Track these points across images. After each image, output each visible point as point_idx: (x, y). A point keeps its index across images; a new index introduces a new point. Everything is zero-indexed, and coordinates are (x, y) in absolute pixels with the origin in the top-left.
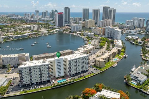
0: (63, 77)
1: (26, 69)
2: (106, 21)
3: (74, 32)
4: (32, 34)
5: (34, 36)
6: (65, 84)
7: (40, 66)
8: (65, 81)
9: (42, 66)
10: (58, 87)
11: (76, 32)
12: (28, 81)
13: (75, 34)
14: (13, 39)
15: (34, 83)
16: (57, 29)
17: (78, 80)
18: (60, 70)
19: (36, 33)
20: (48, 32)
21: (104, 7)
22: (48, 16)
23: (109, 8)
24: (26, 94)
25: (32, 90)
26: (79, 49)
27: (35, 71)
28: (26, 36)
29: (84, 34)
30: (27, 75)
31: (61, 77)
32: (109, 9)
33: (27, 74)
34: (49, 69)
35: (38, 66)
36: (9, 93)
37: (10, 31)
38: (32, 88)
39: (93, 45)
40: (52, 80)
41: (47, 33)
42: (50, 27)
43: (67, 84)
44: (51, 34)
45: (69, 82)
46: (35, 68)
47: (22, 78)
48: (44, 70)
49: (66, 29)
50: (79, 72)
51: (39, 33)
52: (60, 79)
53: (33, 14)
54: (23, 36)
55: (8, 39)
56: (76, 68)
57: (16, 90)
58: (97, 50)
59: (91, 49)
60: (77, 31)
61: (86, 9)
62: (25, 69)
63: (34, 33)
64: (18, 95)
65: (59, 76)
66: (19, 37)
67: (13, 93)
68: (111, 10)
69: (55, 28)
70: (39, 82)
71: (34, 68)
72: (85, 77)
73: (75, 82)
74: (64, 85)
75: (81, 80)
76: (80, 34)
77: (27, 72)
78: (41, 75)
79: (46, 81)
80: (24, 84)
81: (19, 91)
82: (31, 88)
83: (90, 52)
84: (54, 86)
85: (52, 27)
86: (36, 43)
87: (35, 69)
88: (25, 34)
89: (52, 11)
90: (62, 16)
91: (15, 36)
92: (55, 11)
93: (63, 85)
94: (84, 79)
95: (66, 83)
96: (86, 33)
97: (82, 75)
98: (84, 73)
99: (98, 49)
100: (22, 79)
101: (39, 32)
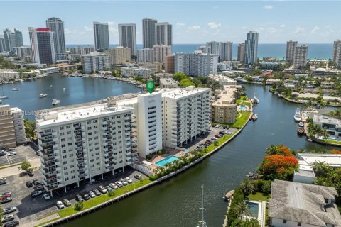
1: (65, 130)
2: (157, 49)
3: (92, 73)
7: (107, 118)
8: (176, 161)
9: (113, 117)
10: (171, 177)
11: (97, 72)
12: (70, 175)
15: (88, 180)
16: (41, 68)
18: (154, 132)
21: (143, 21)
23: (156, 22)
24: (83, 214)
25: (96, 199)
27: (93, 136)
30: (67, 154)
32: (156, 25)
33: (67, 148)
35: (101, 118)
40: (140, 162)
41: (18, 76)
46: (92, 125)
47: (50, 166)
60: (100, 70)
61: (102, 25)
62: (62, 131)
65: (151, 152)
68: (162, 27)
69: (36, 67)
70: (104, 174)
71: (89, 126)
72: (216, 145)
73: (204, 159)
74: (183, 169)
77: (66, 143)
78: (110, 147)
79: (121, 169)
80: (59, 186)
85: (24, 66)
87: (93, 130)
89: (5, 32)
90: (47, 36)
92: (13, 31)
100: (53, 170)
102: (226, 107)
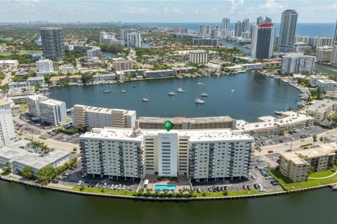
0: (173, 180)
1: (94, 143)
3: (286, 75)
4: (184, 71)
5: (189, 75)
6: (167, 198)
7: (121, 142)
8: (168, 190)
9: (126, 142)
10: (148, 200)
11: (292, 75)
12: (97, 169)
13: (286, 79)
14: (144, 77)
15: (108, 176)
16: (250, 63)
17: (204, 196)
18: (167, 162)
19: (193, 69)
20: (222, 70)
22: (247, 32)
25: (95, 191)
26: (262, 118)
27: (112, 151)
28: (170, 74)
29: (311, 82)
30: (95, 156)
31: (169, 177)
33: (95, 153)
34: (139, 153)
35: (116, 141)
36: (57, 183)
37: (150, 60)
38: (97, 186)
39: (312, 115)
40: (144, 180)
41: (218, 70)
42: (235, 59)
43: (170, 199)
44: (228, 74)
45: (178, 196)
46: (111, 144)
47: (84, 160)
48: (129, 152)
49: (273, 65)
50: (220, 176)
51: (200, 70)
52: (165, 183)
53: (217, 27)
54: (164, 73)
55: (135, 76)
56: (210, 166)
57: (70, 181)
58: (320, 128)
59: (299, 125)
60: (297, 72)
62: (92, 143)
63: (189, 68)
64: (67, 192)
65: (164, 175)
66: (156, 73)
67: (63, 184)
69: (245, 62)
70: (119, 177)
71: (109, 144)
72: (225, 194)
73: (194, 200)
74: (163, 199)
75: (212, 199)
76: (300, 81)
77: (95, 150)
78: (121, 161)
80: (89, 173)
81: (74, 184)
82: (96, 183)
83: (291, 133)
84: (140, 195)
85: (239, 59)
86: (180, 90)
87: (111, 147)
88: (169, 70)
90: (269, 32)
91: (148, 71)
92: (264, 19)
93: (160, 196)
94: (221, 199)
95: (170, 196)
96: (315, 81)
97: (223, 186)
98: (231, 182)
99: (324, 127)
101: (202, 67)
102: (290, 162)
